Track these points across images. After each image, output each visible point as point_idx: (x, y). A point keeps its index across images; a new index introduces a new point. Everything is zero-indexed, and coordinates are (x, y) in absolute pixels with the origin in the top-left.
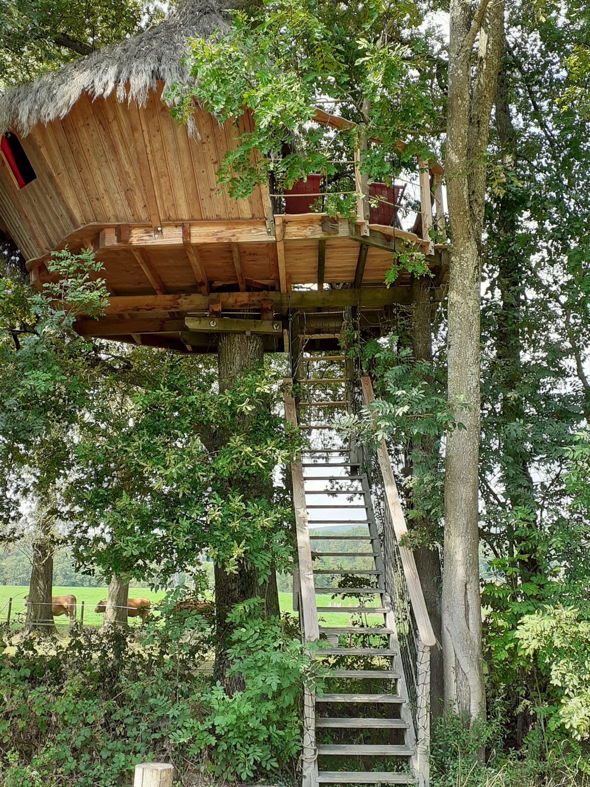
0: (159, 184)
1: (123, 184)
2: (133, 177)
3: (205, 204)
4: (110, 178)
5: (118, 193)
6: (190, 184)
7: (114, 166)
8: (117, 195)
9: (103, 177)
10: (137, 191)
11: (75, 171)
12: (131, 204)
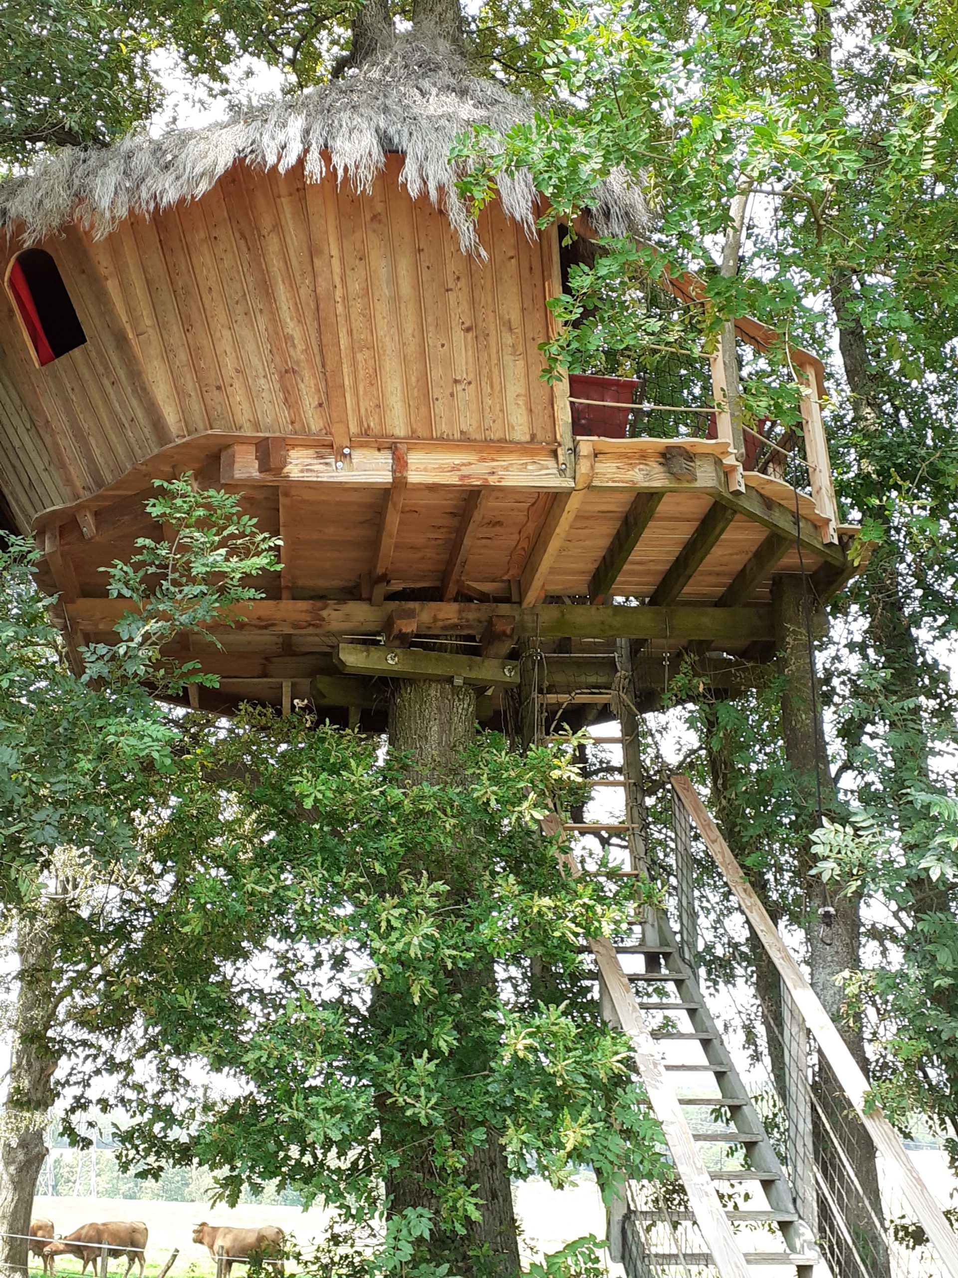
0: (354, 364)
1: (277, 359)
2: (300, 346)
3: (440, 408)
4: (250, 347)
5: (265, 376)
6: (415, 367)
7: (262, 322)
8: (263, 381)
9: (237, 344)
10: (307, 374)
11: (176, 329)
12: (290, 399)
